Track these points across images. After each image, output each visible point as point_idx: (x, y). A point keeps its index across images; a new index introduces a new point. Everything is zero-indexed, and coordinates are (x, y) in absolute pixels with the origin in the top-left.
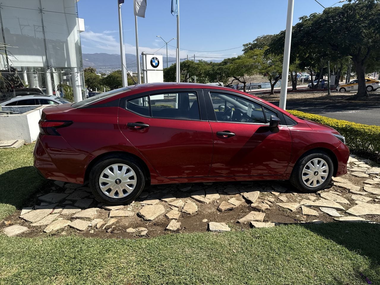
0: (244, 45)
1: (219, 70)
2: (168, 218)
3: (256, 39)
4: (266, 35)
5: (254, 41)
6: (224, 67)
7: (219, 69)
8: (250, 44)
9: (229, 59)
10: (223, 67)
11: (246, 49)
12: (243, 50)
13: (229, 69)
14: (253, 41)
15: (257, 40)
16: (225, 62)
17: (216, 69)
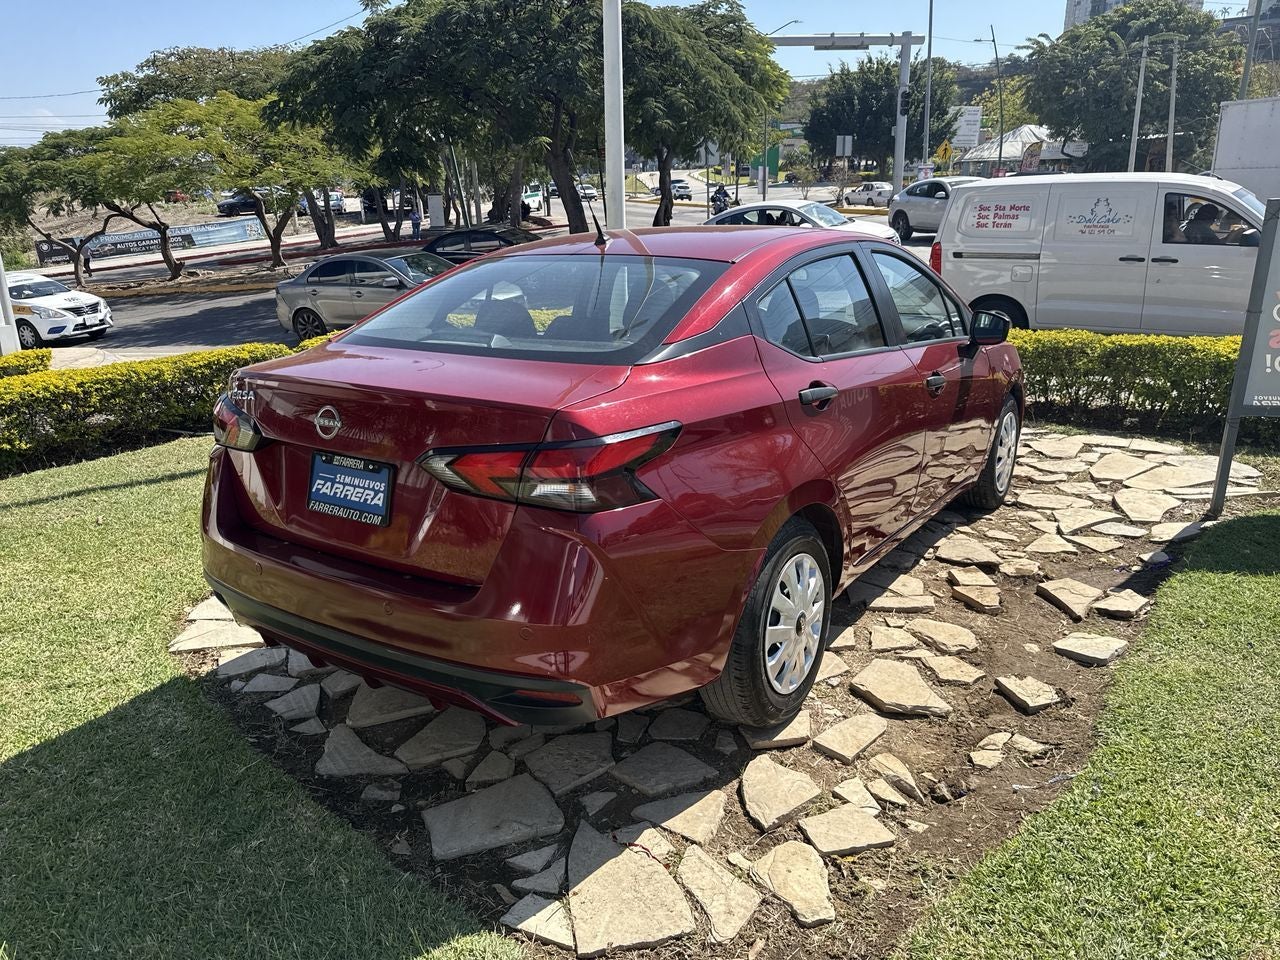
0: (102, 81)
1: (43, 178)
2: (966, 685)
3: (148, 61)
4: (183, 46)
5: (140, 67)
6: (58, 164)
7: (40, 173)
8: (126, 76)
9: (70, 134)
10: (55, 164)
11: (112, 97)
12: (101, 101)
13: (93, 175)
14: (138, 66)
15: (152, 63)
16: (57, 146)
17: (25, 172)
